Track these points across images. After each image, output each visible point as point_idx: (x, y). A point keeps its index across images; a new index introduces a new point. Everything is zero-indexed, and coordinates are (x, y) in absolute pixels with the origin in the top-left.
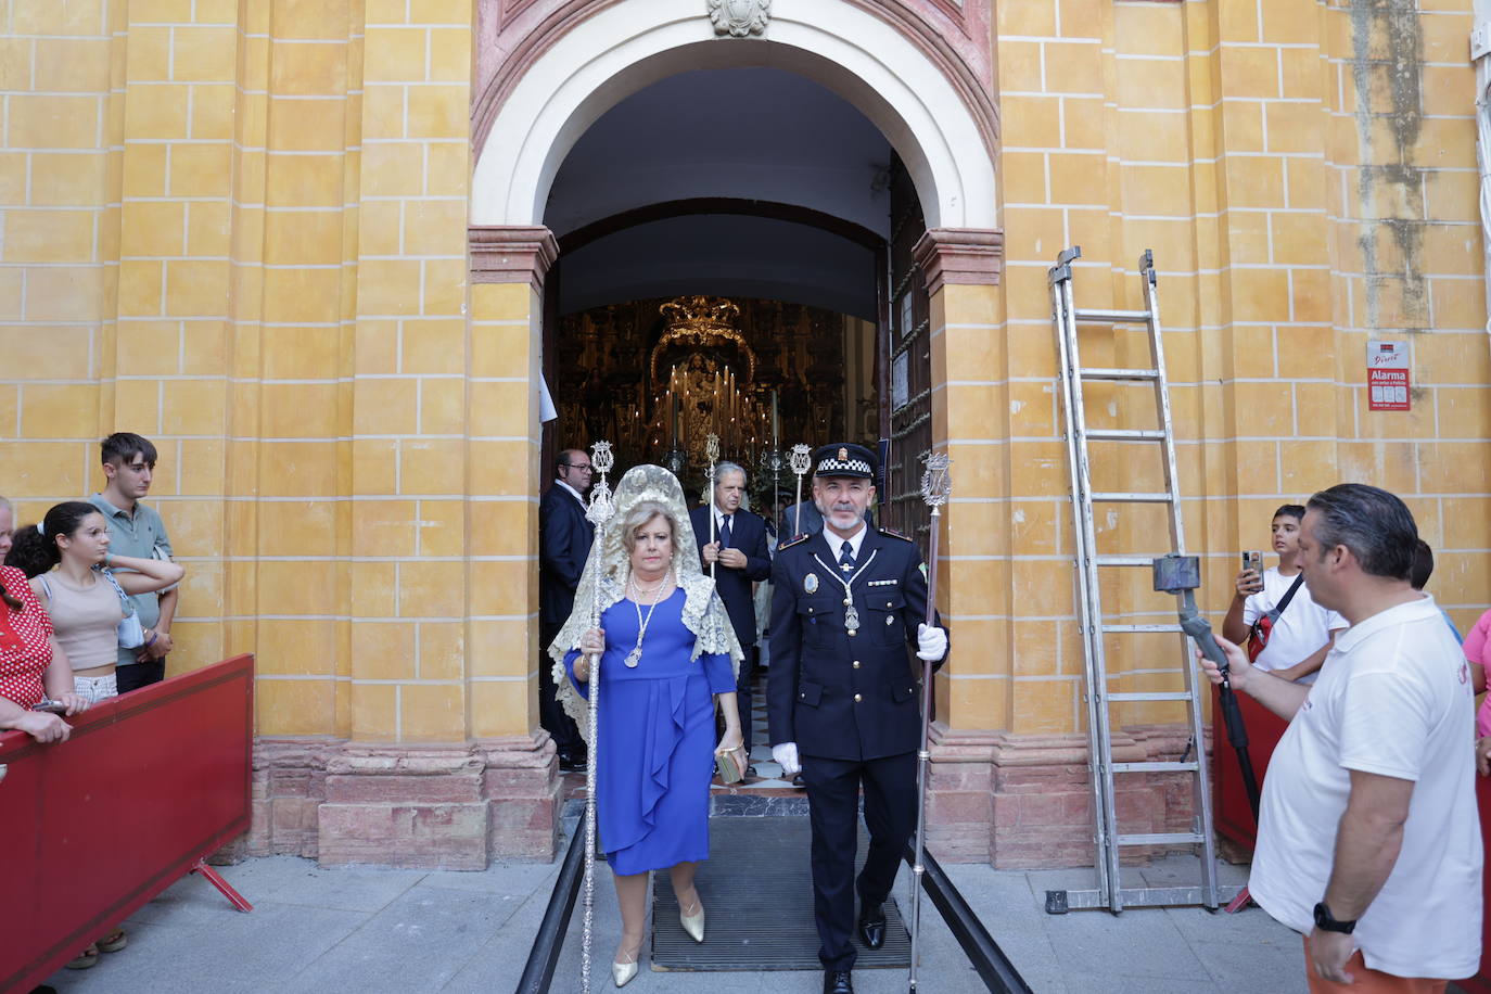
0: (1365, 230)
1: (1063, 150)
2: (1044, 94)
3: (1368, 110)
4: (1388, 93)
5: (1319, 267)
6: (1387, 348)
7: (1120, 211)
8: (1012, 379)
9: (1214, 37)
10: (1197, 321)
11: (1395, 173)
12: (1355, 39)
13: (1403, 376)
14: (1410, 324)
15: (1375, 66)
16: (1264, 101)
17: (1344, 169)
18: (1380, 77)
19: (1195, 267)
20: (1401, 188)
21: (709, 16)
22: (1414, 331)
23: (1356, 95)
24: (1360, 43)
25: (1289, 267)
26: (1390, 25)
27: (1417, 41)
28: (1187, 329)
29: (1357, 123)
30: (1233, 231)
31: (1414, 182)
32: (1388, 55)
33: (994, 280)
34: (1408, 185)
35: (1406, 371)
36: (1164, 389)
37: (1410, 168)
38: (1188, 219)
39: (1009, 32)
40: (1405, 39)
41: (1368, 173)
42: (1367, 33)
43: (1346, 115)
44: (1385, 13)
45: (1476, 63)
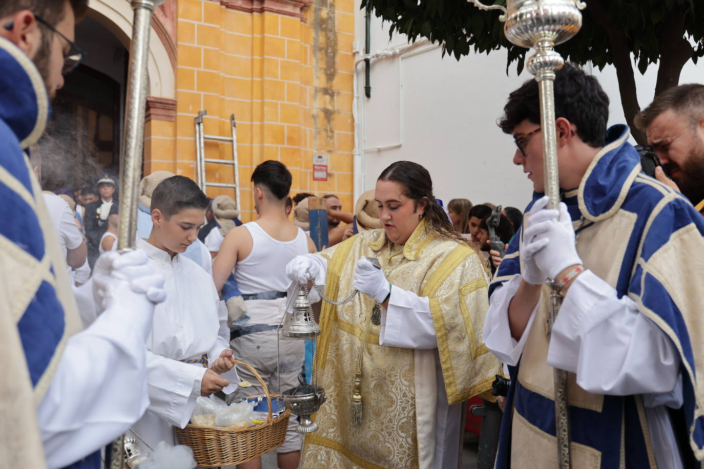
0: (315, 112)
1: (202, 69)
2: (196, 45)
3: (318, 66)
4: (325, 60)
5: (296, 125)
6: (320, 157)
7: (224, 95)
8: (179, 161)
9: (263, 31)
10: (252, 142)
11: (327, 91)
12: (314, 38)
13: (325, 168)
14: (328, 148)
15: (321, 49)
16: (280, 59)
17: (308, 87)
18: (322, 54)
19: (252, 121)
20: (328, 97)
22: (330, 151)
23: (314, 60)
24: (316, 40)
25: (286, 125)
26: (327, 35)
27: (336, 44)
28: (247, 145)
29: (314, 70)
30: (266, 109)
31: (332, 95)
32: (325, 46)
33: (172, 119)
34: (330, 96)
35: (326, 166)
36: (236, 169)
37: (331, 90)
38: (250, 101)
39: (183, 17)
40: (331, 41)
41: (316, 90)
42: (319, 36)
43: (310, 67)
44: (325, 30)
45: (354, 54)
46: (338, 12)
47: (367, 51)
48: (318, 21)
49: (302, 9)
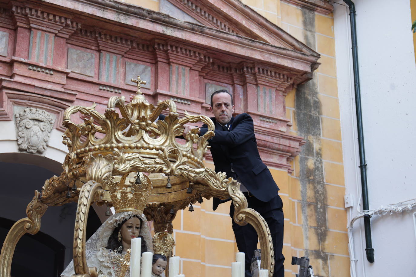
3: (307, 224)
4: (314, 217)
11: (319, 254)
12: (301, 192)
15: (309, 205)
17: (298, 250)
18: (311, 210)
20: (321, 262)
21: (17, 141)
23: (302, 217)
24: (304, 194)
26: (315, 187)
29: (303, 230)
31: (325, 259)
32: (314, 200)
34: (323, 260)
37: (323, 252)
40: (320, 194)
41: (308, 253)
42: (306, 190)
43: (298, 225)
44: (313, 182)
45: (347, 210)
46: (326, 162)
47: (365, 206)
48: (305, 172)
49: (288, 159)
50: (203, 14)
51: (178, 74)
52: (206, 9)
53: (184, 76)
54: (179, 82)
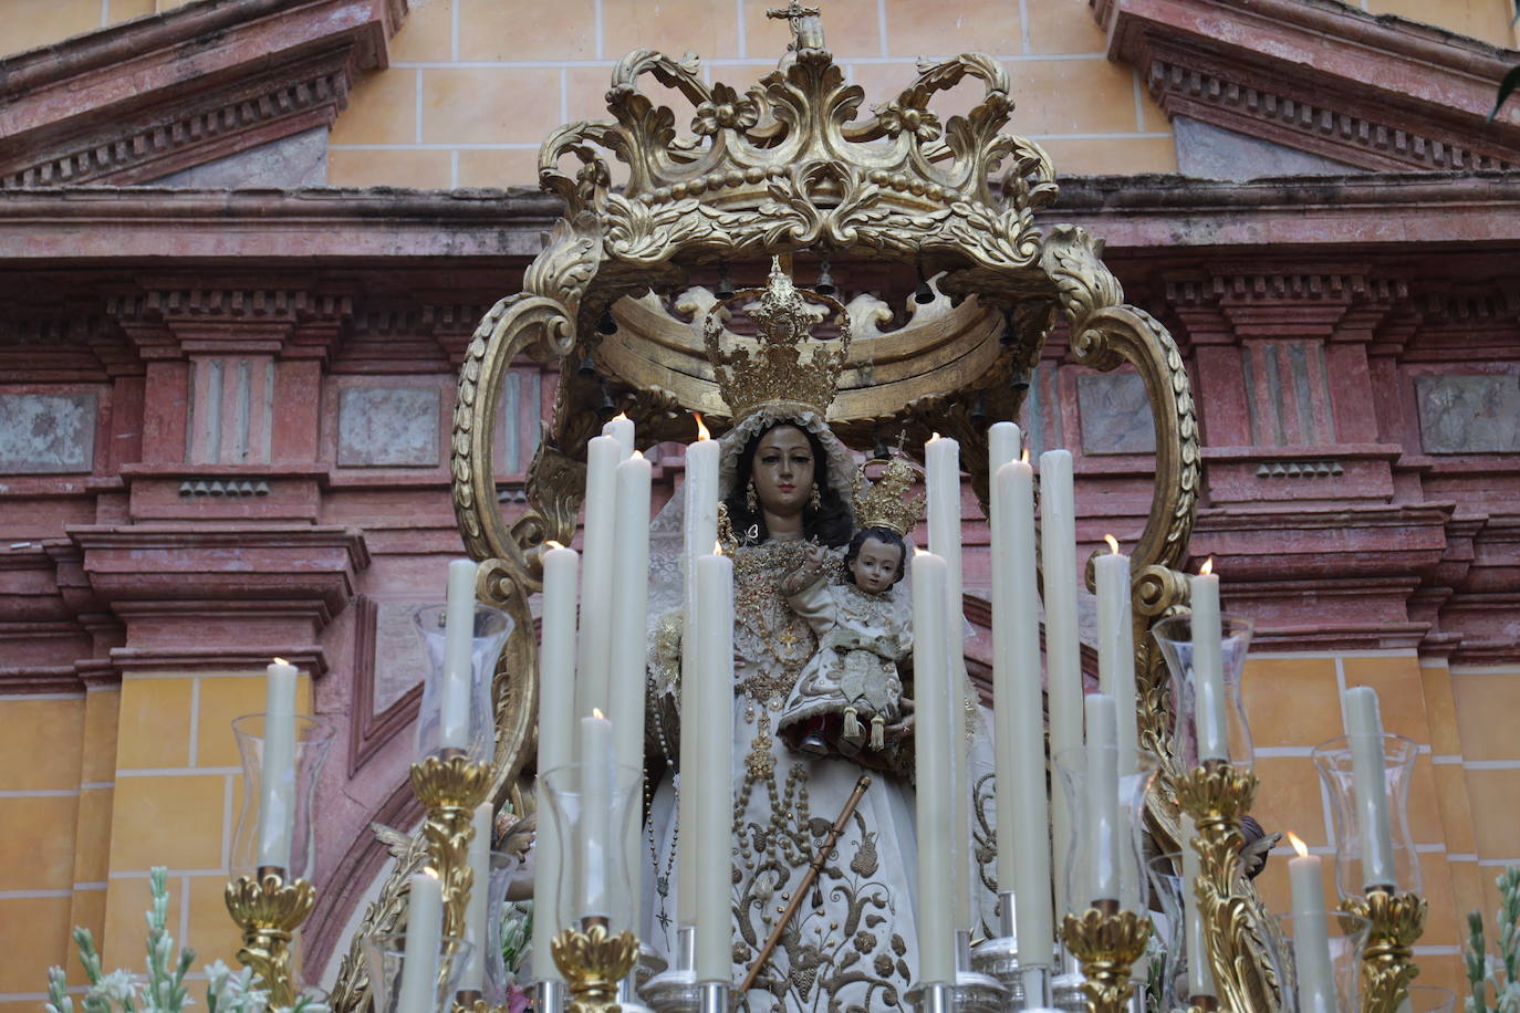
50: (1347, 129)
51: (1279, 372)
52: (1355, 112)
53: (1305, 374)
54: (1287, 400)
